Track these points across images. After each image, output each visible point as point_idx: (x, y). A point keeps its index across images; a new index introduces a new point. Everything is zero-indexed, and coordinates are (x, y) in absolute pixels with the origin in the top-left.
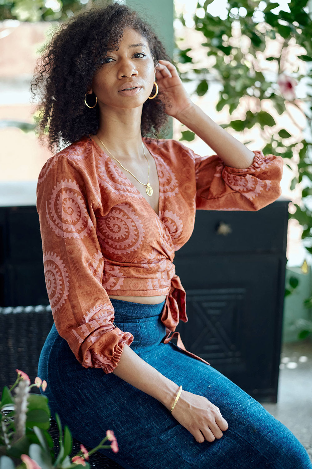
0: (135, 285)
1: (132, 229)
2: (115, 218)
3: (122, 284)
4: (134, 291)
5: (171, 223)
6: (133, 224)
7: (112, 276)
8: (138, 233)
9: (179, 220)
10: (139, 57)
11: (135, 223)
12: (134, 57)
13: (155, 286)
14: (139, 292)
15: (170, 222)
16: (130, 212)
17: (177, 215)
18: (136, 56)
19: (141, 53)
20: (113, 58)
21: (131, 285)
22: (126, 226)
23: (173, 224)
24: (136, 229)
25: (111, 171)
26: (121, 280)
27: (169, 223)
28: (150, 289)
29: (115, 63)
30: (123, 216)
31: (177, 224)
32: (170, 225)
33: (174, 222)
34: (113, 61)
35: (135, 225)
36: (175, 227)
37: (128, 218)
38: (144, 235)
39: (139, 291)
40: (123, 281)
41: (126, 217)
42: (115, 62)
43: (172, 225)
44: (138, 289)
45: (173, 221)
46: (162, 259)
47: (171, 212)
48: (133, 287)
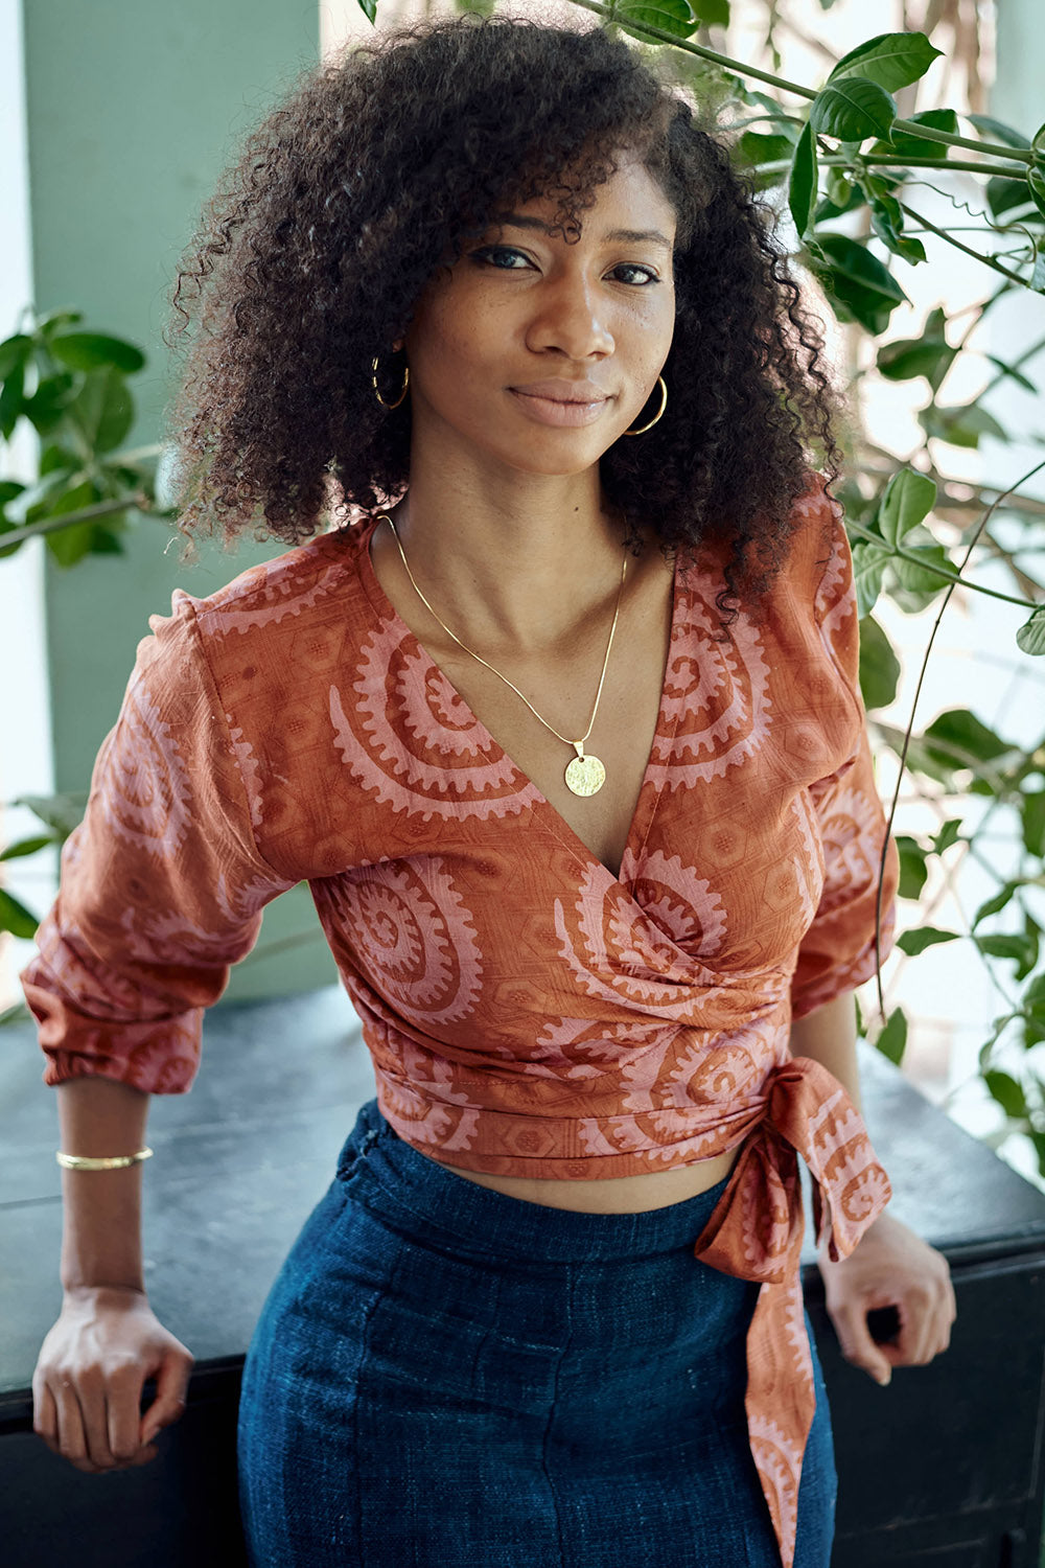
0: (526, 1140)
1: (434, 942)
2: (383, 890)
3: (474, 1133)
4: (526, 1160)
5: (671, 907)
6: (438, 924)
7: (438, 1101)
8: (456, 962)
9: (706, 896)
10: (629, 281)
11: (444, 921)
12: (612, 275)
13: (623, 1139)
14: (550, 1166)
15: (667, 900)
16: (434, 873)
17: (698, 871)
18: (620, 274)
19: (646, 267)
20: (531, 258)
21: (510, 1139)
22: (414, 928)
23: (681, 908)
24: (446, 943)
25: (405, 699)
26: (470, 1118)
27: (661, 907)
28: (597, 1154)
29: (534, 281)
30: (409, 886)
31: (699, 911)
32: (667, 913)
33: (683, 902)
34: (525, 268)
35: (446, 928)
36: (689, 921)
37: (425, 897)
38: (480, 970)
39: (548, 1162)
40: (476, 1121)
41: (417, 892)
42: (535, 273)
43: (674, 913)
44: (542, 1154)
45: (676, 900)
46: (655, 1032)
47: (676, 860)
48: (521, 1147)
